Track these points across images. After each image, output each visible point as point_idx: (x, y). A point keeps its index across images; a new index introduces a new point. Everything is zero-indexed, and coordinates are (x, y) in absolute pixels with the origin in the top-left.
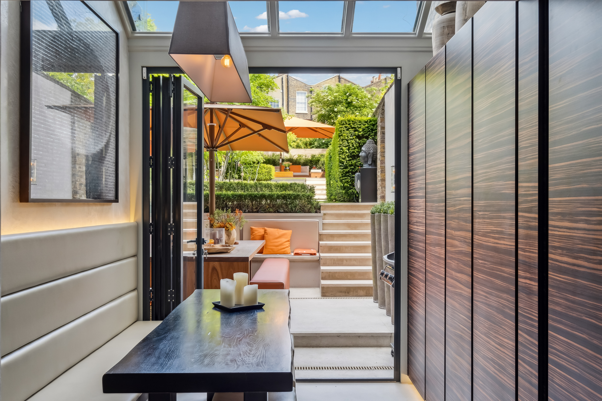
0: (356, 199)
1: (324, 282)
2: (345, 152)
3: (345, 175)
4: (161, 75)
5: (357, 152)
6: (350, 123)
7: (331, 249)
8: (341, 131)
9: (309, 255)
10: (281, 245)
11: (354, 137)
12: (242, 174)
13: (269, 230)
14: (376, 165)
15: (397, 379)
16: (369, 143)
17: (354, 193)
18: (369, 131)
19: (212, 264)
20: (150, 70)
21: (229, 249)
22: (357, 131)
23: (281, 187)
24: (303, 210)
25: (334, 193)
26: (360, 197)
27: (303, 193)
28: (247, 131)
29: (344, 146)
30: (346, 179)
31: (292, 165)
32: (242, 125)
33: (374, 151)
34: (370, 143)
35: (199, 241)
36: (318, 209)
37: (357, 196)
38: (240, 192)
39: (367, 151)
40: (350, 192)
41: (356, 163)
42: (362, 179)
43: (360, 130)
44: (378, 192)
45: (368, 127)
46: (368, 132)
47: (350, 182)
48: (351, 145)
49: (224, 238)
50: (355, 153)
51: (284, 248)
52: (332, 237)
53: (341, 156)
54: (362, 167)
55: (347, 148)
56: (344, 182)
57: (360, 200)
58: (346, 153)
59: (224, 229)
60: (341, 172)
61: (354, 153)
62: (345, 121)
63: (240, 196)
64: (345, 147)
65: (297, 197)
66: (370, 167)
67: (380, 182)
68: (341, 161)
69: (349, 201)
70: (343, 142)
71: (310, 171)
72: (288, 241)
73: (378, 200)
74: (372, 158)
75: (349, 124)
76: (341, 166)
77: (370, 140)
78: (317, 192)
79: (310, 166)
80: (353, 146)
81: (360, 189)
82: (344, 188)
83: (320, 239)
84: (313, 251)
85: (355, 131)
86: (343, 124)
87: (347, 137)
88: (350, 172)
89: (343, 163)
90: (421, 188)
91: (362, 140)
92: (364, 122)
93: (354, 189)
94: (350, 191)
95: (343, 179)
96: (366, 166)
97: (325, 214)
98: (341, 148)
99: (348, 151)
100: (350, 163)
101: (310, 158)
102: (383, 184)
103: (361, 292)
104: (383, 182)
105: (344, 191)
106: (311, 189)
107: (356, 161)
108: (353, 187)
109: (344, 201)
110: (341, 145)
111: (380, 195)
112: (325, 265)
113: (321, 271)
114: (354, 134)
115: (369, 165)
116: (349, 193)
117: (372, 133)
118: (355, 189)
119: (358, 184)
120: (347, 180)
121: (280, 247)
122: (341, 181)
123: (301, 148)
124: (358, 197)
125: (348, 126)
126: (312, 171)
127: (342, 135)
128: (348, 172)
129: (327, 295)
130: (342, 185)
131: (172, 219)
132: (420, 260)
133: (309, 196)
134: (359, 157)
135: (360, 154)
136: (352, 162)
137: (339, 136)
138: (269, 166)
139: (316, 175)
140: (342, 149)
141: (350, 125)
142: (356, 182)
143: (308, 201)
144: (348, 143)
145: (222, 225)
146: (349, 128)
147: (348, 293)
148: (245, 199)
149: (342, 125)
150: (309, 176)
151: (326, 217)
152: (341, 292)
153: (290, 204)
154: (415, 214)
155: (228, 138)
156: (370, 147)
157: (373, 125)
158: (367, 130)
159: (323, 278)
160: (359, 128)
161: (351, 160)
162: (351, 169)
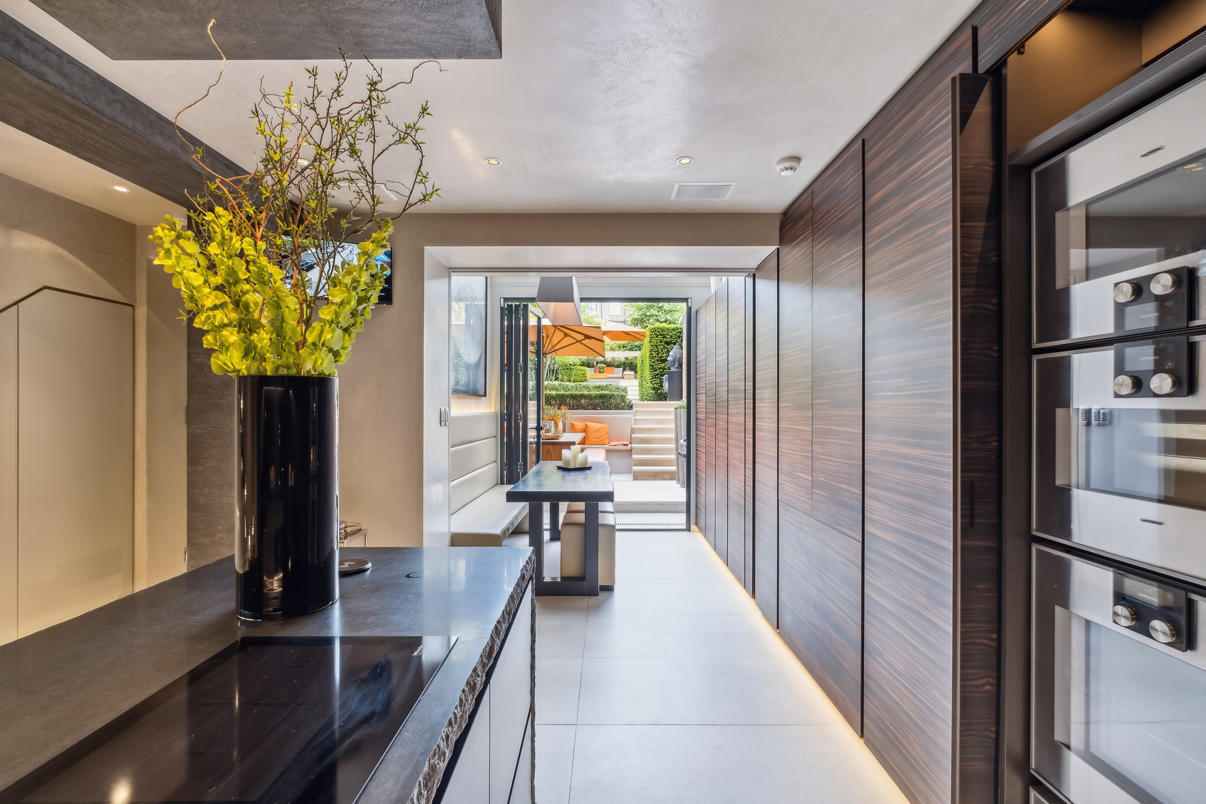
0: (664, 399)
1: (635, 468)
2: (655, 356)
3: (654, 377)
4: (513, 304)
5: (666, 356)
7: (642, 441)
8: (651, 338)
9: (623, 446)
10: (600, 437)
11: (663, 343)
12: (560, 376)
13: (589, 424)
14: (682, 369)
15: (688, 529)
16: (675, 349)
17: (663, 393)
18: (676, 338)
19: (547, 447)
20: (506, 300)
21: (559, 436)
22: (665, 338)
23: (598, 388)
24: (617, 408)
25: (645, 394)
26: (667, 397)
27: (617, 393)
28: (571, 341)
30: (655, 380)
31: (607, 367)
32: (566, 335)
33: (680, 356)
34: (677, 349)
35: (539, 428)
36: (630, 407)
38: (562, 392)
39: (674, 356)
42: (669, 380)
43: (668, 337)
44: (683, 392)
45: (675, 334)
47: (659, 383)
48: (660, 350)
49: (553, 428)
51: (603, 440)
52: (642, 430)
53: (651, 360)
54: (669, 369)
55: (657, 353)
56: (654, 383)
57: (667, 399)
59: (553, 421)
60: (651, 375)
62: (655, 329)
63: (563, 396)
64: (655, 352)
65: (611, 396)
66: (677, 370)
67: (685, 383)
68: (651, 364)
69: (659, 400)
70: (653, 348)
71: (623, 373)
73: (683, 399)
74: (679, 362)
75: (658, 332)
76: (651, 369)
77: (677, 346)
78: (629, 393)
79: (623, 368)
81: (668, 389)
82: (654, 389)
83: (632, 433)
84: (625, 443)
85: (663, 338)
86: (653, 332)
87: (657, 343)
88: (660, 374)
89: (653, 367)
90: (703, 387)
92: (671, 330)
94: (659, 391)
95: (653, 381)
96: (673, 369)
97: (636, 411)
98: (651, 352)
99: (657, 356)
100: (659, 367)
101: (623, 360)
103: (667, 476)
105: (654, 392)
106: (624, 389)
108: (662, 388)
109: (654, 400)
110: (651, 350)
111: (685, 395)
112: (636, 453)
113: (633, 459)
114: (663, 340)
115: (676, 368)
116: (658, 393)
117: (679, 339)
118: (663, 390)
119: (666, 385)
120: (656, 382)
121: (600, 440)
122: (651, 382)
123: (616, 351)
126: (625, 373)
127: (652, 341)
128: (658, 374)
129: (638, 478)
131: (521, 411)
132: (703, 439)
133: (622, 395)
134: (667, 361)
135: (668, 359)
137: (650, 342)
138: (584, 368)
139: (629, 377)
140: (652, 354)
142: (665, 383)
143: (622, 400)
144: (658, 348)
145: (551, 418)
146: (659, 335)
147: (656, 477)
148: (567, 398)
150: (623, 378)
151: (638, 414)
152: (650, 476)
153: (606, 402)
154: (700, 406)
155: (553, 347)
156: (677, 352)
157: (680, 332)
159: (635, 465)
160: (667, 335)
161: (660, 364)
162: (660, 371)
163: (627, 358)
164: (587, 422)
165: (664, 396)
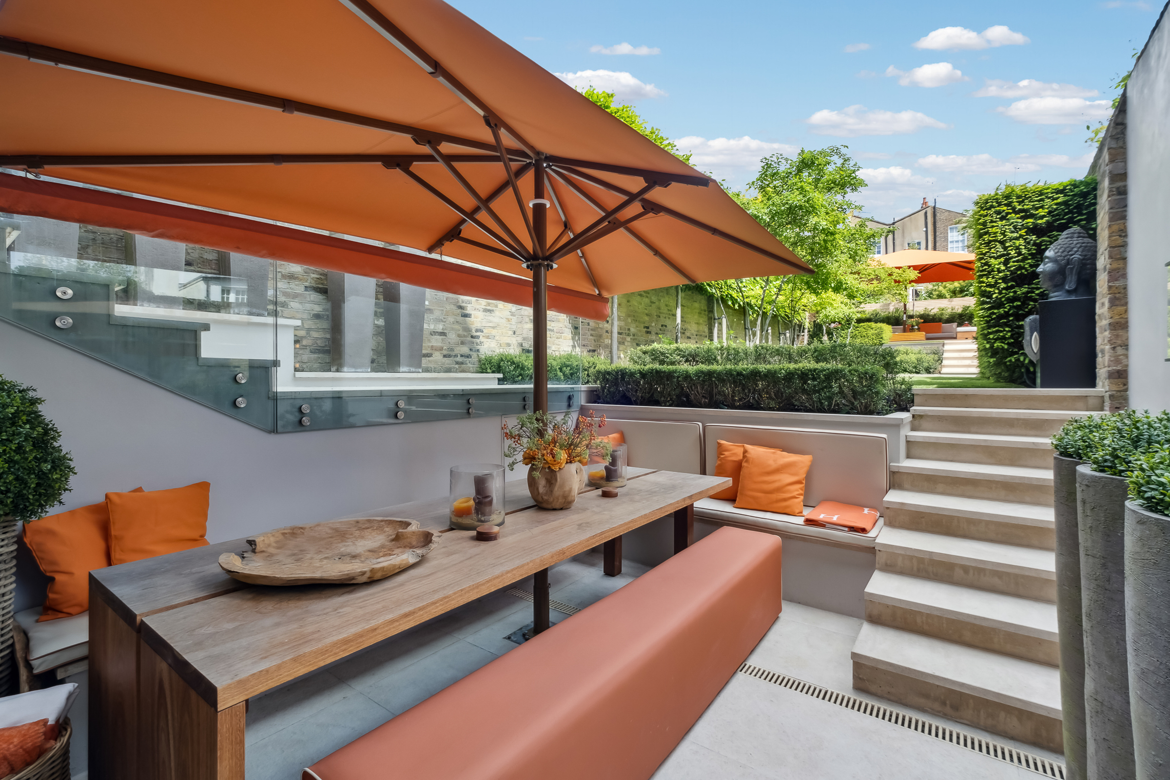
0: (1029, 378)
2: (995, 269)
3: (997, 322)
5: (1031, 266)
6: (1012, 202)
8: (984, 224)
9: (846, 529)
10: (779, 490)
11: (1023, 232)
13: (754, 451)
16: (1067, 238)
18: (1070, 212)
22: (1032, 216)
26: (1039, 375)
29: (993, 257)
30: (998, 331)
31: (926, 323)
33: (1086, 256)
34: (1072, 237)
37: (1032, 369)
39: (1062, 258)
40: (1010, 361)
41: (1028, 292)
42: (1045, 329)
43: (1041, 212)
44: (1099, 360)
45: (1065, 203)
46: (1066, 214)
47: (1011, 337)
48: (1013, 252)
50: (1027, 270)
51: (785, 500)
52: (928, 481)
53: (984, 279)
54: (1045, 299)
55: (1002, 259)
56: (993, 339)
57: (1038, 381)
58: (999, 271)
60: (983, 318)
61: (1023, 271)
62: (997, 199)
64: (996, 258)
66: (1072, 297)
67: (1107, 333)
68: (985, 291)
69: (1008, 385)
70: (990, 249)
71: (956, 330)
72: (799, 482)
73: (1099, 382)
74: (1079, 274)
75: (1008, 205)
76: (983, 303)
77: (1071, 231)
79: (958, 323)
80: (1019, 254)
81: (1039, 354)
82: (994, 352)
83: (894, 485)
85: (1025, 217)
86: (992, 207)
87: (1004, 234)
88: (1011, 315)
89: (990, 297)
91: (1049, 237)
92: (1052, 193)
93: (1022, 353)
94: (1009, 359)
95: (991, 333)
96: (1056, 296)
97: (919, 417)
98: (983, 261)
99: (1003, 268)
100: (1012, 294)
101: (960, 311)
102: (1117, 336)
104: (1121, 332)
105: (993, 360)
107: (1029, 288)
108: (1019, 351)
110: (985, 254)
111: (1107, 369)
112: (890, 568)
113: (870, 593)
114: (1023, 225)
115: (1069, 292)
116: (1008, 363)
118: (1025, 355)
119: (1033, 344)
120: (1001, 334)
121: (774, 496)
123: (946, 298)
124: (1034, 373)
125: (1005, 208)
126: (960, 329)
127: (986, 233)
128: (1006, 315)
130: (988, 346)
135: (1041, 270)
136: (1015, 292)
137: (980, 236)
138: (879, 325)
139: (967, 335)
140: (986, 264)
141: (1011, 206)
142: (1028, 338)
144: (1005, 248)
146: (1008, 214)
149: (987, 209)
150: (954, 337)
151: (924, 423)
156: (1072, 246)
157: (1084, 195)
158: (1063, 210)
160: (1037, 209)
161: (1012, 287)
162: (1012, 307)
163: (966, 308)
164: (748, 447)
165: (1028, 370)
